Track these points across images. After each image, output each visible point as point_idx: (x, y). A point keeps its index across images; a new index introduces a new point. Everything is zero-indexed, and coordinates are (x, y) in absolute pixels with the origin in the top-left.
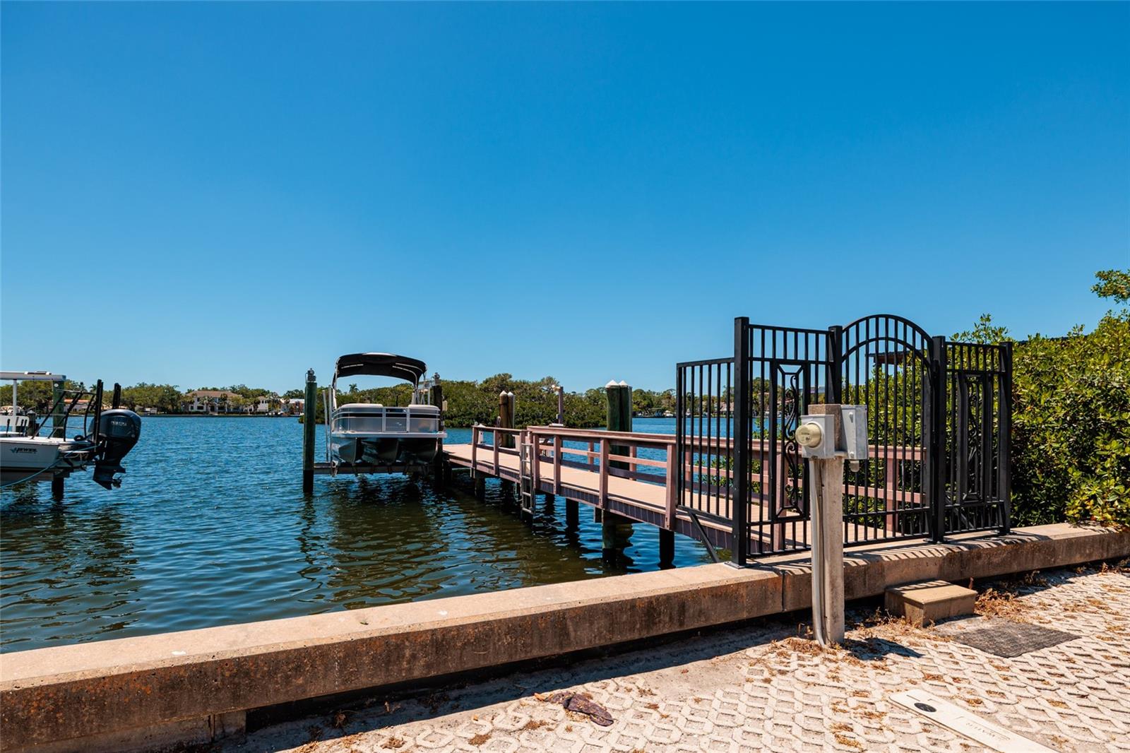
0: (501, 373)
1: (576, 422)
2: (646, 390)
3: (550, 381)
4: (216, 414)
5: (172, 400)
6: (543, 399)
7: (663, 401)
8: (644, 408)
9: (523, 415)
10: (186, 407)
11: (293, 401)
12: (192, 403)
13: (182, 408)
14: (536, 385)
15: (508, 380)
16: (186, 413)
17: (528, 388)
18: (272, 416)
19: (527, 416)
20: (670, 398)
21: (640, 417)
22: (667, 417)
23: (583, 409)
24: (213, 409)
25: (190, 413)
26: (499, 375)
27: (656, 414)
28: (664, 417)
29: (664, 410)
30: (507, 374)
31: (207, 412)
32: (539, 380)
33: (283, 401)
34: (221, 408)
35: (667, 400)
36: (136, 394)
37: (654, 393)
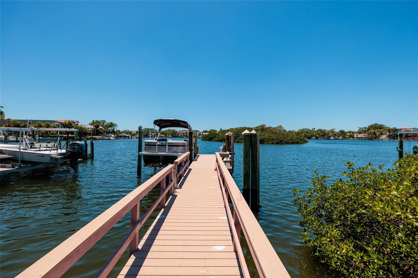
0: (262, 124)
1: (289, 142)
2: (323, 129)
3: (280, 126)
4: (185, 137)
5: (175, 133)
6: (277, 133)
7: (330, 133)
8: (322, 136)
9: (268, 139)
10: (178, 135)
11: (204, 134)
12: (179, 134)
13: (177, 135)
14: (275, 128)
15: (265, 127)
16: (178, 137)
17: (272, 129)
18: (198, 138)
19: (270, 139)
20: (333, 132)
21: (320, 139)
22: (332, 139)
23: (292, 137)
24: (184, 136)
25: (179, 137)
26: (261, 125)
27: (327, 138)
28: (330, 139)
29: (330, 137)
30: (264, 125)
31: (182, 137)
32: (276, 127)
33: (201, 133)
34: (186, 135)
35: (332, 133)
36: (167, 132)
37: (326, 130)
